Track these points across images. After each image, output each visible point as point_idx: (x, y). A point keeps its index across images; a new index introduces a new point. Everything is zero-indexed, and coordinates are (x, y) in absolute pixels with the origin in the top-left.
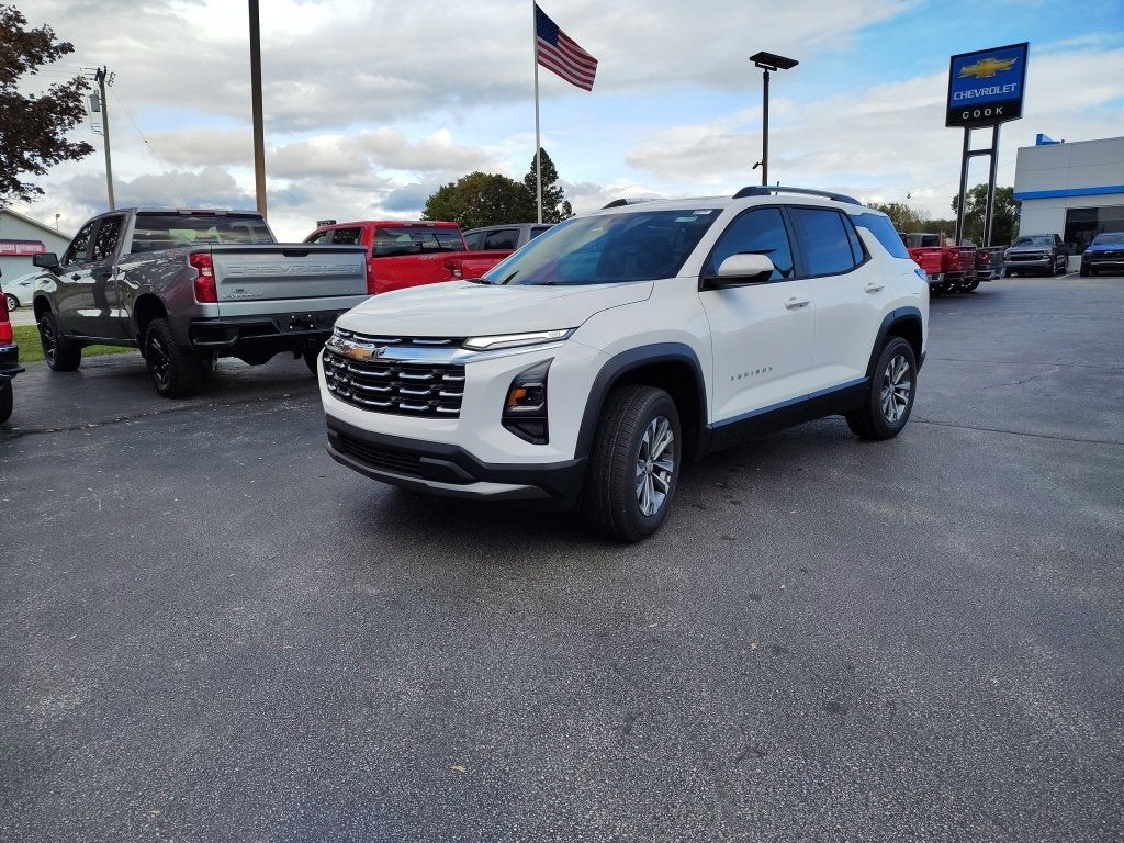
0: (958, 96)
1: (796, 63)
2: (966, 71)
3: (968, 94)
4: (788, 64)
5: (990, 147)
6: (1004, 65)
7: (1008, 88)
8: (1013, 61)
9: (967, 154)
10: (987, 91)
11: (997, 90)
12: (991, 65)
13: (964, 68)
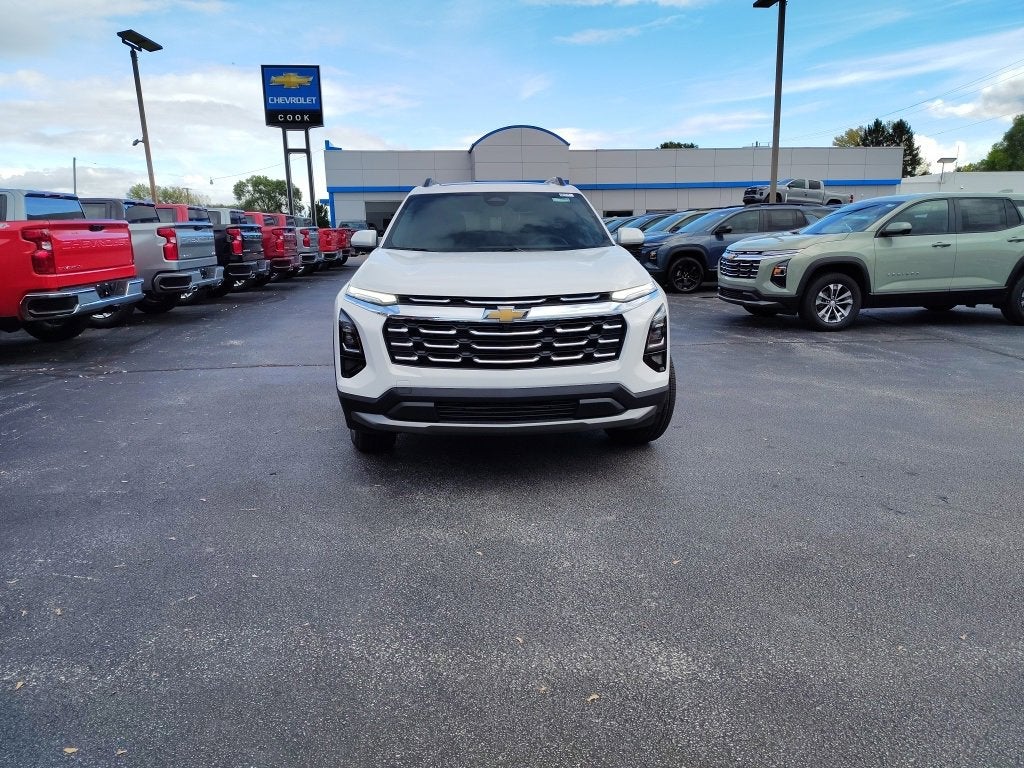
0: (273, 100)
1: (160, 48)
2: (276, 80)
3: (280, 100)
4: (153, 47)
5: (304, 147)
6: (305, 80)
7: (310, 100)
8: (311, 79)
9: (288, 151)
10: (294, 100)
11: (302, 101)
12: (294, 80)
13: (273, 78)
